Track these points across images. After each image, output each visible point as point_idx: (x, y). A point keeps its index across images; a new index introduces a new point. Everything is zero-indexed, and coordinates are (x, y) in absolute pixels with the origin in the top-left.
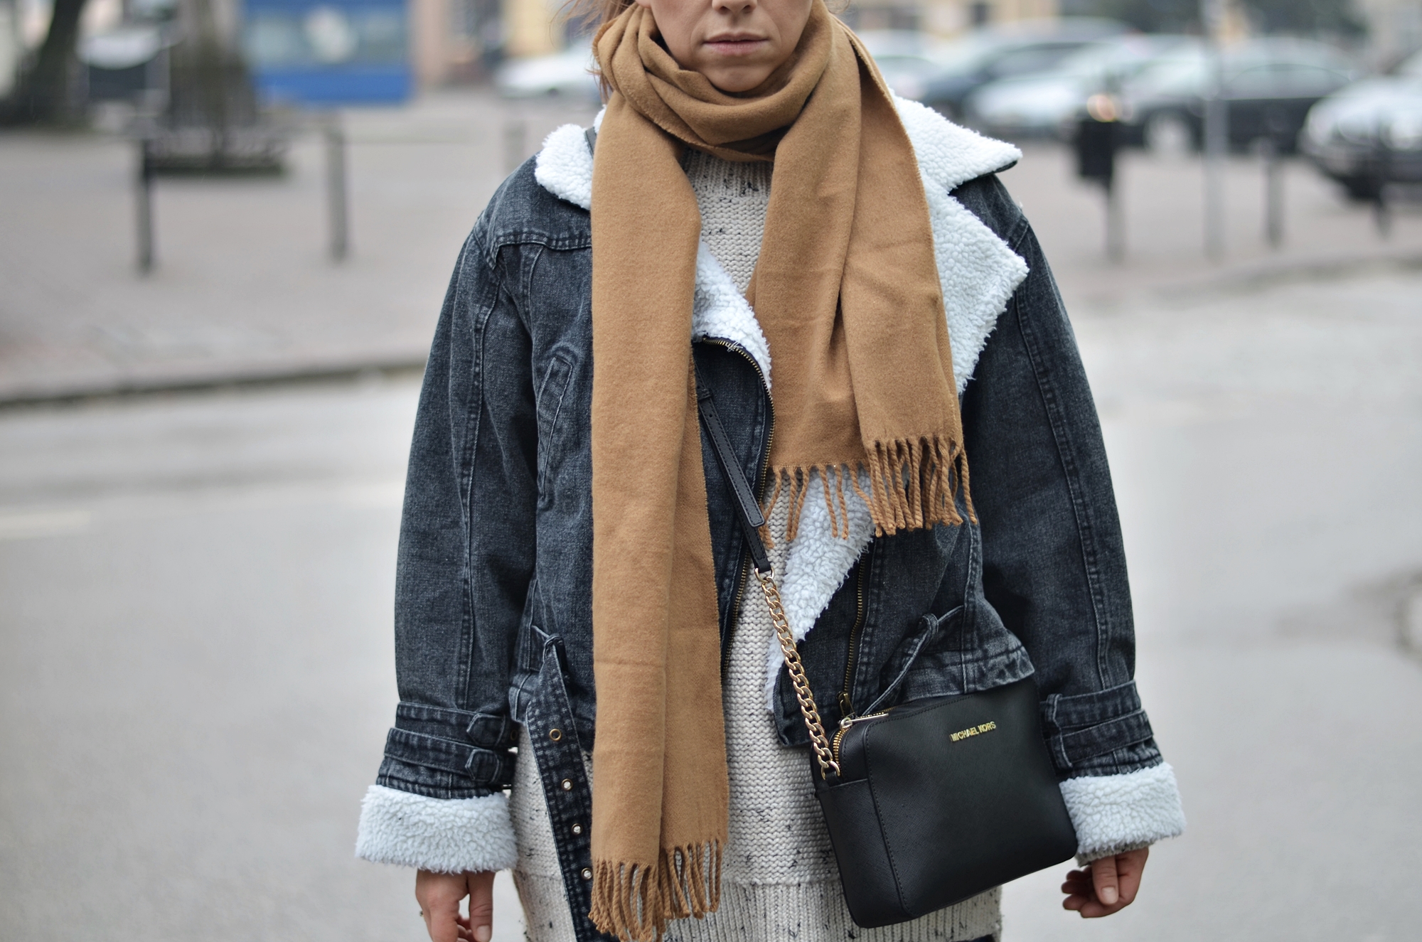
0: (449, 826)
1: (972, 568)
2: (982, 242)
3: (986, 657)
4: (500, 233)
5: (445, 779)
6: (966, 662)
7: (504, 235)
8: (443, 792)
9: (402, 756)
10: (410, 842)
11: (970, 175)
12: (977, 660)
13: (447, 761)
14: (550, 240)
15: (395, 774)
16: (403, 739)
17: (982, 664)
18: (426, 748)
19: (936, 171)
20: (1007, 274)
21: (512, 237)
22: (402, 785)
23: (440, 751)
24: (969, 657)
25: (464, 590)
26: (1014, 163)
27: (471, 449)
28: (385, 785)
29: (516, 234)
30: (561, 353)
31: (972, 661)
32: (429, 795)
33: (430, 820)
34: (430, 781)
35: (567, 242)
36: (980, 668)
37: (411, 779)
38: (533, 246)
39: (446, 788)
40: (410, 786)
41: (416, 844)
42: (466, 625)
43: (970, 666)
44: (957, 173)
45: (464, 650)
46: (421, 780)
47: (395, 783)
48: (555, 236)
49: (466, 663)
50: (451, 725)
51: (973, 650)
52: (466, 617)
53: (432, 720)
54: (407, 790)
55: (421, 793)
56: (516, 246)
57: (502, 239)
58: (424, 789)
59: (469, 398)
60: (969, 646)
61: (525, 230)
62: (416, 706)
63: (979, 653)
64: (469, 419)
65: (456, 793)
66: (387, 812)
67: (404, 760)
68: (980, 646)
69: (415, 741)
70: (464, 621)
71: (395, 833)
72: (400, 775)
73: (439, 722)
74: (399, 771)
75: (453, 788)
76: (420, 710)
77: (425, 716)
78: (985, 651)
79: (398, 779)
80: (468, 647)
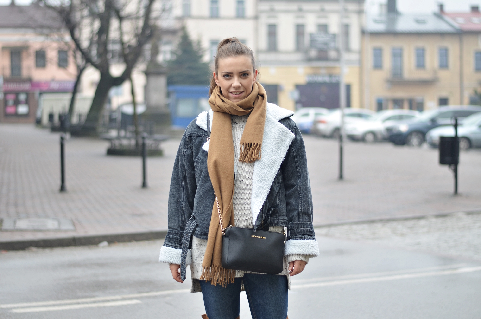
0: (178, 254)
1: (278, 201)
2: (286, 131)
3: (279, 220)
4: (188, 134)
5: (178, 245)
6: (275, 220)
7: (189, 134)
8: (177, 247)
9: (168, 240)
10: (170, 257)
11: (283, 118)
12: (277, 220)
13: (178, 241)
14: (197, 134)
15: (167, 244)
16: (169, 237)
17: (278, 221)
18: (173, 238)
19: (275, 117)
20: (291, 137)
21: (190, 135)
22: (169, 246)
23: (176, 239)
24: (275, 219)
25: (182, 206)
26: (293, 115)
27: (183, 178)
28: (165, 246)
29: (191, 134)
30: (198, 158)
31: (276, 220)
32: (174, 248)
33: (174, 253)
34: (175, 245)
35: (201, 135)
36: (277, 221)
37: (171, 245)
38: (194, 136)
39: (178, 247)
40: (170, 246)
41: (171, 258)
42: (183, 213)
43: (275, 221)
44: (280, 117)
45: (182, 219)
46: (173, 245)
47: (167, 245)
48: (199, 133)
49: (182, 221)
50: (179, 234)
51: (276, 218)
52: (182, 212)
53: (175, 233)
54: (170, 247)
55: (173, 248)
56: (191, 137)
57: (188, 135)
58: (173, 247)
59: (183, 167)
60: (276, 216)
61: (193, 133)
62: (172, 230)
63: (278, 218)
64: (183, 172)
65: (180, 248)
66: (165, 251)
67: (169, 241)
68: (278, 217)
69: (171, 237)
70: (182, 213)
71: (166, 255)
72: (168, 244)
73: (177, 233)
74: (168, 243)
75: (179, 247)
76: (173, 231)
77: (174, 232)
78: (279, 218)
79: (168, 245)
80: (183, 218)
